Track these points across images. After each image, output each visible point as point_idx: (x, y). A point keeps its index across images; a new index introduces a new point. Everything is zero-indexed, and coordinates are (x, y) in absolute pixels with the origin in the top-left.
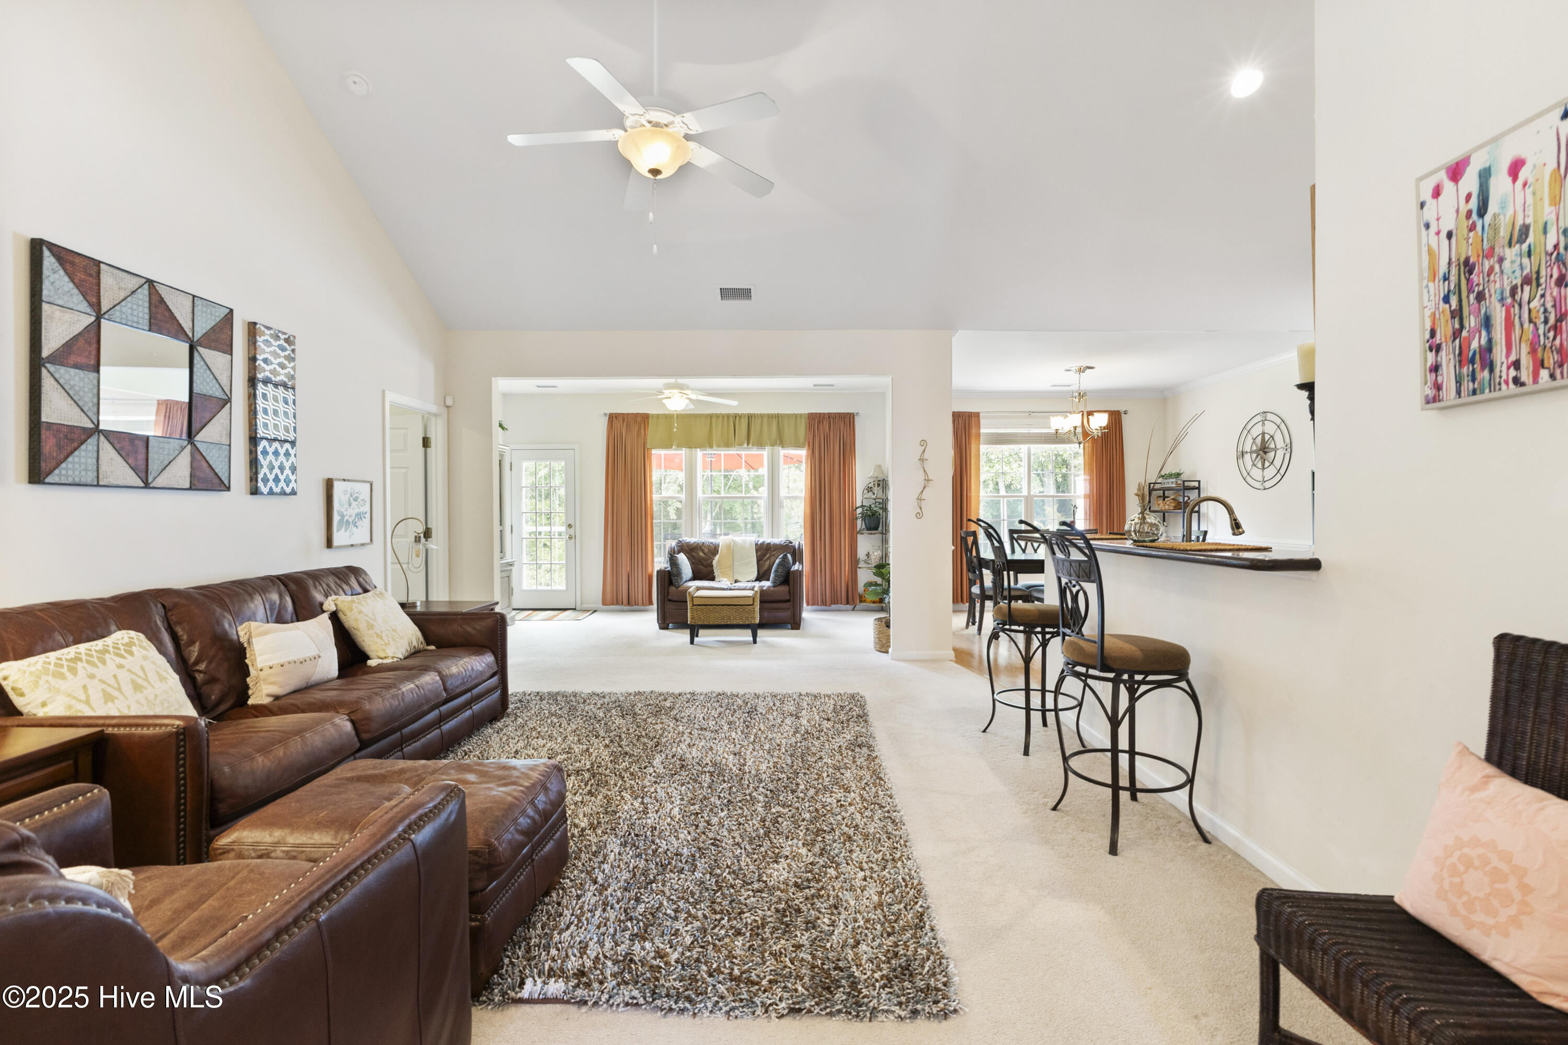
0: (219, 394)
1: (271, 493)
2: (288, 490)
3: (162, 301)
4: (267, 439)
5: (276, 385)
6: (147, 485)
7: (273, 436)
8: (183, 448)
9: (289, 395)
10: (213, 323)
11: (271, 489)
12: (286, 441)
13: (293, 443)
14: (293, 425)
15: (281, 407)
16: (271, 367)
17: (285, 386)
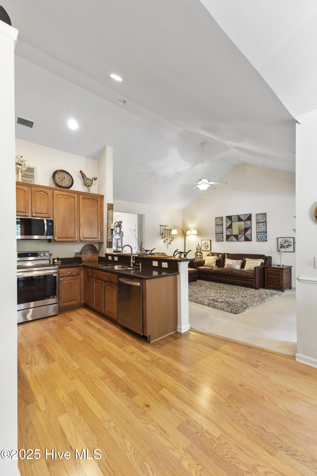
0: (249, 227)
1: (260, 241)
2: (265, 240)
3: (239, 217)
4: (259, 232)
5: (261, 223)
6: (238, 241)
7: (260, 232)
8: (243, 236)
9: (265, 224)
10: (247, 217)
11: (260, 240)
12: (263, 232)
13: (266, 232)
14: (265, 229)
15: (262, 226)
16: (260, 220)
17: (263, 222)
